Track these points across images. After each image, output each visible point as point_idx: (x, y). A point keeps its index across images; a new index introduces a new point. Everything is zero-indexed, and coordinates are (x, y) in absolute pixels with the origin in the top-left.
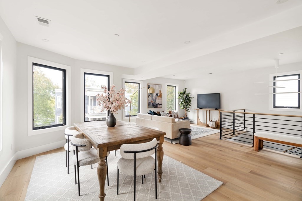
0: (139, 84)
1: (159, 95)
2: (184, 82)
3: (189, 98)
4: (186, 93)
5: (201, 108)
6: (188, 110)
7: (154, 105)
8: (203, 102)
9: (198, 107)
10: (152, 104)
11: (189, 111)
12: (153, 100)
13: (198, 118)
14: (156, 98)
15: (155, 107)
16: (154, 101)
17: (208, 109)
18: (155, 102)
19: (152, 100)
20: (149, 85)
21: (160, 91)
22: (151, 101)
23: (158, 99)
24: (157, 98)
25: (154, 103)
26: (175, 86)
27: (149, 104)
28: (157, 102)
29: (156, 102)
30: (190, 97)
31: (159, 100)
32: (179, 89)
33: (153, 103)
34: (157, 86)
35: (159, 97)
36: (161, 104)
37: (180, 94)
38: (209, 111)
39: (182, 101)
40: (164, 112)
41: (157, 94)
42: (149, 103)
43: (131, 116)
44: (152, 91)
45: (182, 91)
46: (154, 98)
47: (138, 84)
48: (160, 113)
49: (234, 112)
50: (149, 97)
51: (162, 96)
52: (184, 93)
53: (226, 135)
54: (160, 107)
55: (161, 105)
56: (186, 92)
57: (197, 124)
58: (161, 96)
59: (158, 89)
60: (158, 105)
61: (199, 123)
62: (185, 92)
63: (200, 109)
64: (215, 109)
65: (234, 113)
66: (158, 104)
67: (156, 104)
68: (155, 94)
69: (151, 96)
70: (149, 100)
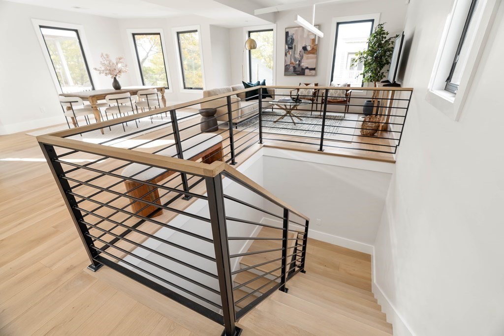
1: (309, 48)
7: (297, 70)
10: (292, 68)
12: (295, 59)
14: (302, 57)
15: (298, 75)
16: (298, 62)
18: (299, 65)
19: (293, 61)
20: (287, 30)
21: (314, 41)
22: (291, 63)
23: (308, 58)
24: (305, 56)
25: (297, 66)
26: (373, 22)
27: (287, 69)
28: (304, 64)
29: (302, 64)
31: (310, 60)
33: (294, 67)
35: (310, 52)
36: (314, 69)
41: (305, 48)
42: (287, 67)
46: (297, 56)
50: (286, 55)
51: (317, 50)
54: (310, 74)
55: (313, 72)
58: (315, 51)
59: (308, 35)
60: (307, 71)
66: (307, 68)
68: (299, 48)
69: (291, 53)
70: (287, 60)
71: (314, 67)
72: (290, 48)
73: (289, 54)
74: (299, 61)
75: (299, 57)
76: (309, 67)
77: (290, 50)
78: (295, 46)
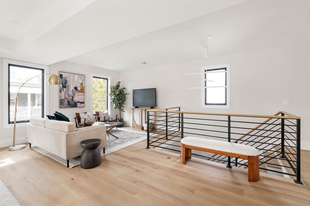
0: (43, 70)
1: (79, 89)
2: (119, 75)
3: (124, 94)
4: (120, 88)
5: (137, 107)
6: (122, 110)
7: (71, 103)
8: (139, 100)
9: (133, 106)
10: (66, 102)
11: (124, 111)
12: (69, 95)
13: (133, 119)
14: (74, 94)
15: (72, 107)
16: (71, 98)
17: (144, 108)
18: (72, 99)
19: (67, 96)
20: (61, 73)
21: (82, 84)
22: (66, 98)
23: (78, 95)
24: (76, 94)
25: (71, 101)
26: (107, 79)
27: (61, 102)
28: (76, 99)
29: (75, 99)
30: (125, 93)
31: (80, 97)
32: (112, 83)
33: (68, 101)
34: (76, 76)
35: (80, 91)
36: (83, 103)
37: (112, 89)
38: (145, 110)
39: (114, 98)
40: (86, 113)
41: (76, 88)
42: (62, 101)
43: (18, 122)
45: (115, 86)
46: (70, 93)
47: (41, 71)
48: (80, 115)
50: (61, 91)
51: (84, 90)
52: (118, 88)
53: (160, 139)
54: (80, 106)
55: (83, 104)
56: (119, 86)
57: (132, 126)
58: (82, 91)
59: (78, 80)
60: (78, 104)
61: (135, 126)
62: (118, 86)
63: (135, 108)
64: (151, 108)
66: (79, 102)
67: (75, 103)
68: (72, 88)
69: (65, 91)
70: (62, 96)
71: (83, 101)
72: (64, 87)
73: (63, 91)
74: (72, 97)
75: (72, 94)
76: (80, 102)
77: (64, 88)
78: (68, 86)
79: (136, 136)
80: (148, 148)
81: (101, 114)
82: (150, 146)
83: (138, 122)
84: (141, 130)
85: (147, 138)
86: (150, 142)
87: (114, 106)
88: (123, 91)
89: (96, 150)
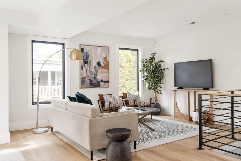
0: (63, 44)
1: (102, 64)
2: (154, 43)
3: (161, 70)
4: (156, 61)
5: (180, 88)
6: (159, 92)
7: (93, 82)
8: (184, 78)
9: (175, 86)
10: (88, 81)
11: (161, 93)
12: (91, 72)
13: (176, 105)
14: (97, 71)
15: (94, 87)
16: (93, 76)
17: (192, 90)
18: (95, 78)
19: (89, 74)
20: (82, 46)
21: (106, 58)
22: (87, 76)
23: (102, 73)
24: (100, 70)
25: (93, 79)
26: (137, 50)
27: (83, 81)
28: (99, 77)
29: (97, 77)
30: (162, 68)
31: (104, 74)
32: (143, 55)
33: (90, 80)
34: (99, 49)
35: (103, 68)
36: (108, 82)
37: (145, 63)
38: (195, 92)
39: (148, 76)
40: (111, 95)
41: (99, 64)
42: (84, 79)
43: (40, 103)
44: (75, 56)
45: (148, 58)
46: (93, 70)
48: (104, 97)
49: (232, 95)
50: (82, 68)
51: (108, 66)
52: (152, 62)
53: (222, 137)
54: (104, 86)
55: (107, 84)
56: (155, 59)
57: (173, 115)
58: (106, 67)
59: (101, 54)
60: (102, 83)
61: (178, 114)
62: (152, 59)
63: (178, 89)
64: (204, 89)
65: (232, 97)
66: (102, 81)
67: (98, 81)
68: (94, 64)
69: (86, 67)
70: (83, 73)
71: (107, 80)
72: (86, 62)
73: (85, 67)
74: (95, 75)
75: (94, 71)
76: (103, 80)
77: (85, 64)
78: (90, 61)
79: (180, 129)
80: (200, 148)
81: (129, 96)
82: (203, 147)
83: (183, 109)
84: (188, 121)
85: (198, 134)
86: (204, 140)
87: (147, 85)
88: (160, 66)
89: (125, 142)
